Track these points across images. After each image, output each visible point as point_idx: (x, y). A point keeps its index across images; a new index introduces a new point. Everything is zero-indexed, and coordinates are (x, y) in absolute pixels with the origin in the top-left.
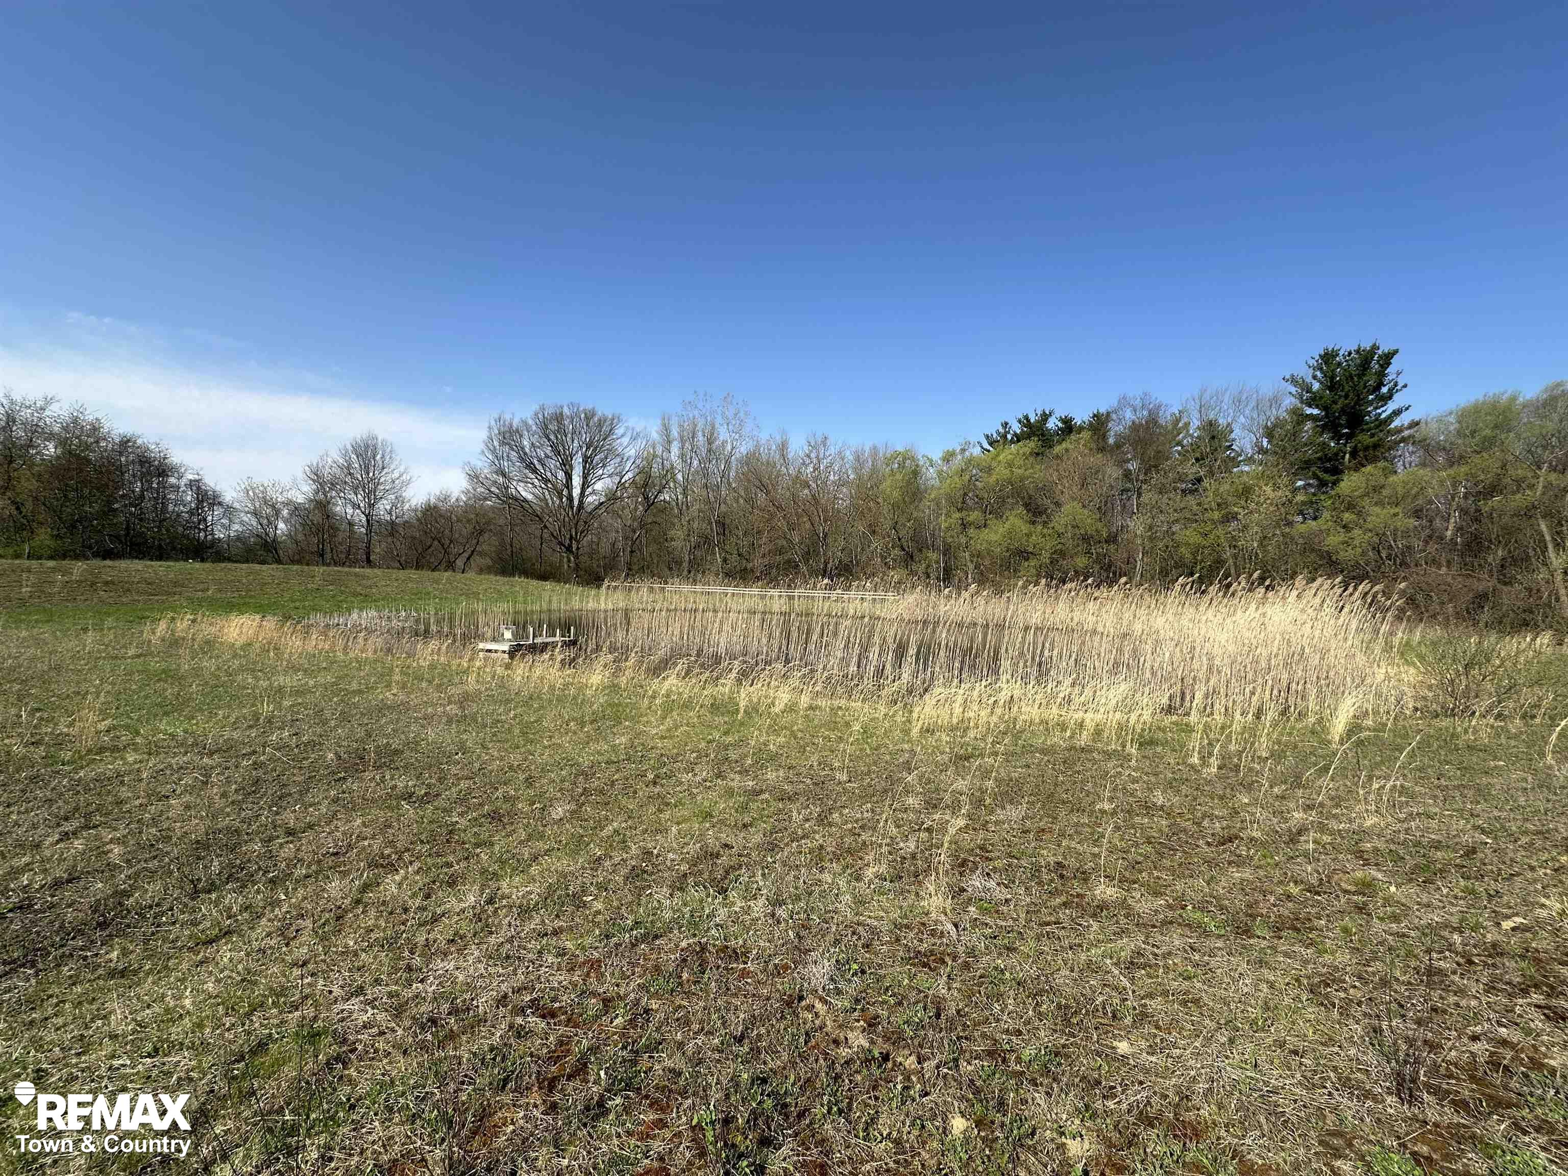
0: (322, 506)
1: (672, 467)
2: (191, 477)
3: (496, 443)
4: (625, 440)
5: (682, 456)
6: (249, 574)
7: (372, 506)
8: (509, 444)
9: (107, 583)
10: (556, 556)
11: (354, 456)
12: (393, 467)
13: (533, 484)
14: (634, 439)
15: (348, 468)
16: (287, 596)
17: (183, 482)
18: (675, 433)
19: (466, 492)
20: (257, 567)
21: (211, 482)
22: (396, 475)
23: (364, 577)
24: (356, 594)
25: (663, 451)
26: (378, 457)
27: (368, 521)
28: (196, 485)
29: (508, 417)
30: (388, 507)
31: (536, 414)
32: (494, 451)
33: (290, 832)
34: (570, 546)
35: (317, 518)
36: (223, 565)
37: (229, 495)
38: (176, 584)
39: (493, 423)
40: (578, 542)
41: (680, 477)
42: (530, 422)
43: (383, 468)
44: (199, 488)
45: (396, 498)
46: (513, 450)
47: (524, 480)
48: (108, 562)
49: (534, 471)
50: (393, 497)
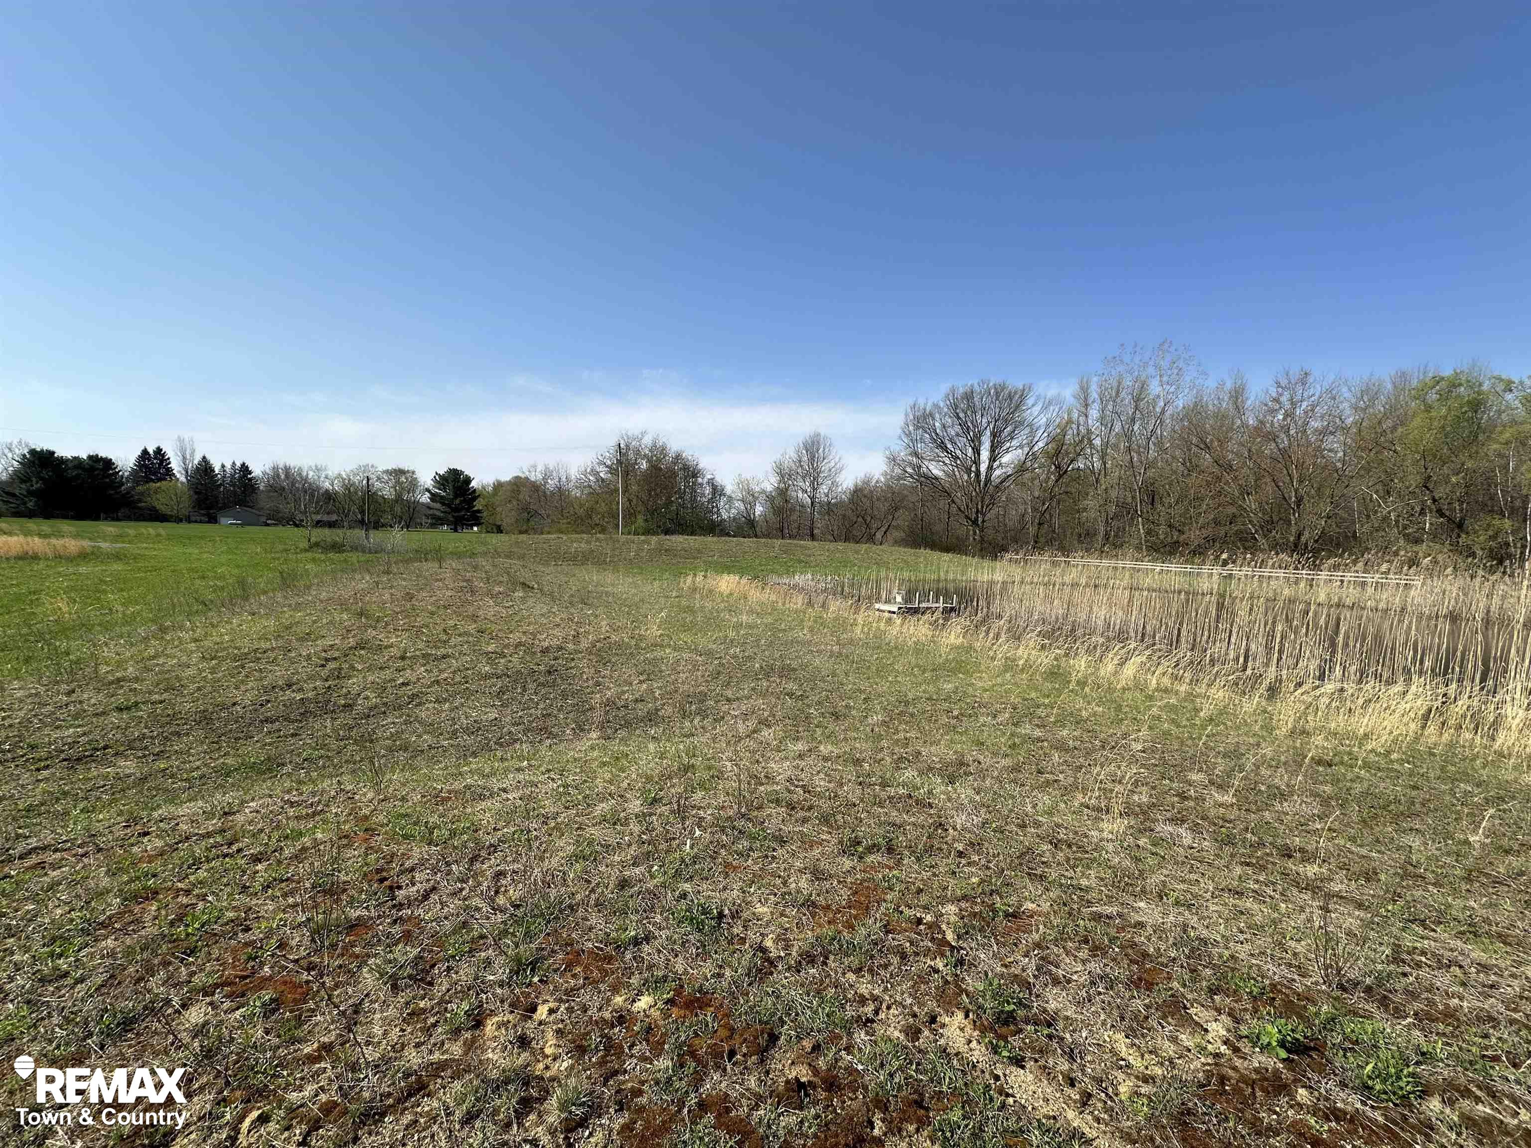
0: (783, 492)
1: (1089, 432)
2: (709, 477)
3: (911, 428)
4: (1036, 410)
5: (1102, 419)
6: (737, 545)
7: (814, 489)
8: (923, 427)
9: (666, 550)
10: (963, 528)
11: (804, 452)
12: (831, 457)
13: (943, 462)
14: (1045, 408)
15: (800, 461)
16: (757, 562)
17: (706, 480)
18: (1094, 395)
19: (885, 474)
20: (742, 539)
21: (720, 480)
22: (832, 464)
23: (806, 548)
24: (800, 561)
25: (1079, 416)
26: (821, 450)
27: (812, 503)
28: (711, 482)
29: (921, 402)
30: (826, 491)
31: (947, 396)
32: (909, 435)
33: (728, 700)
34: (977, 519)
35: (778, 502)
36: (723, 538)
37: (730, 488)
38: (699, 551)
39: (909, 410)
40: (984, 515)
41: (1097, 442)
42: (942, 404)
43: (824, 459)
44: (713, 484)
45: (832, 483)
46: (926, 432)
47: (936, 459)
48: (668, 537)
49: (946, 449)
50: (830, 482)
